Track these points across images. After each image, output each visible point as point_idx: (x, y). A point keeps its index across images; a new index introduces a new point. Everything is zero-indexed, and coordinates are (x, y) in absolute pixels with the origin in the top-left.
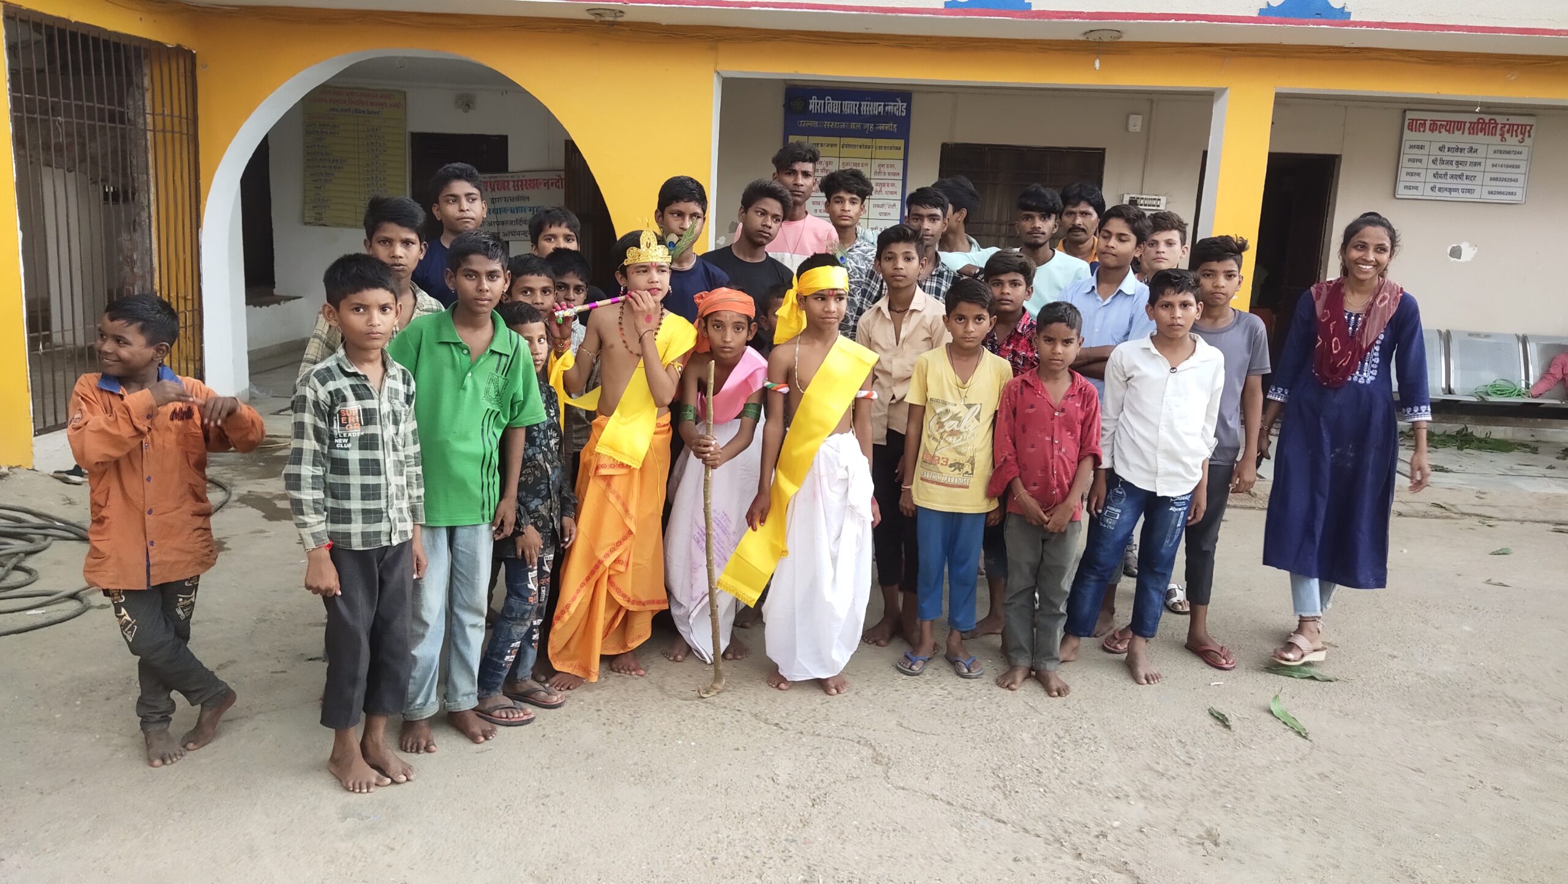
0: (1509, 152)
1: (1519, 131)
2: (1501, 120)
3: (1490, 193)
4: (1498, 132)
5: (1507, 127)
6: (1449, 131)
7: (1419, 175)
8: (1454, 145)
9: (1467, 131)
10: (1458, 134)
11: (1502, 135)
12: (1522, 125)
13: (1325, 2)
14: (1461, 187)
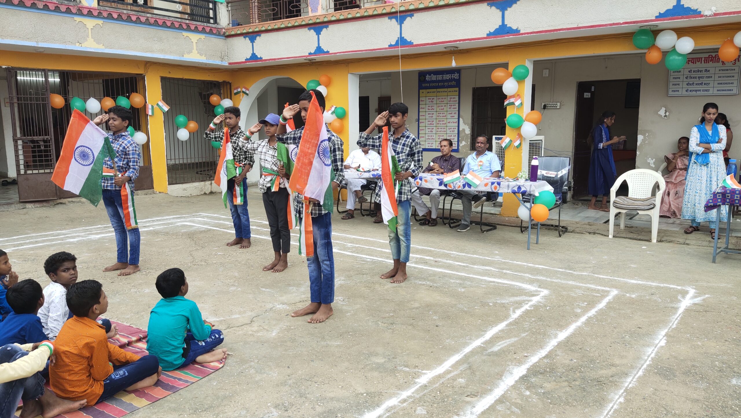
0: (728, 70)
3: (718, 90)
7: (679, 85)
8: (696, 69)
9: (703, 62)
10: (698, 64)
11: (723, 62)
13: (510, 27)
14: (702, 89)
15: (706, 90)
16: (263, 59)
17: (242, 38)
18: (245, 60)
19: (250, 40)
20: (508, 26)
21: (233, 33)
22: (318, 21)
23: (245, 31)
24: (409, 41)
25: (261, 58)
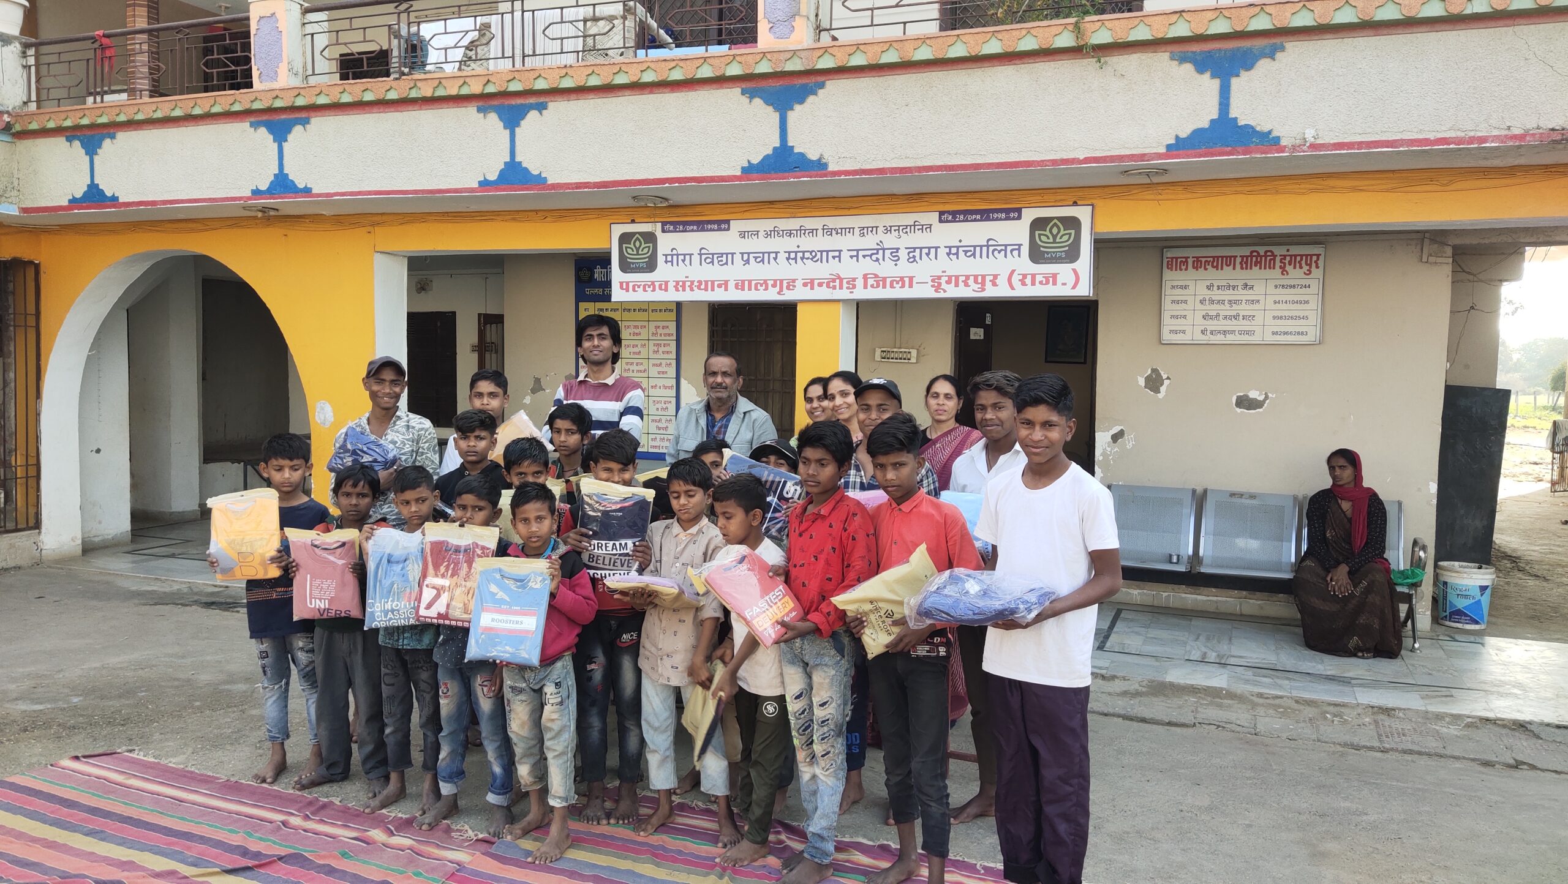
0: (1294, 287)
1: (1303, 262)
2: (1279, 251)
3: (1273, 333)
4: (1278, 264)
5: (1288, 258)
6: (1217, 267)
7: (1185, 317)
8: (1224, 283)
9: (1238, 266)
10: (1228, 270)
11: (1283, 268)
12: (1307, 256)
13: (802, 155)
14: (1237, 328)
15: (1248, 333)
16: (121, 200)
17: (60, 142)
18: (70, 201)
19: (82, 147)
20: (796, 151)
21: (34, 126)
22: (278, 104)
23: (68, 123)
24: (535, 172)
25: (114, 199)
